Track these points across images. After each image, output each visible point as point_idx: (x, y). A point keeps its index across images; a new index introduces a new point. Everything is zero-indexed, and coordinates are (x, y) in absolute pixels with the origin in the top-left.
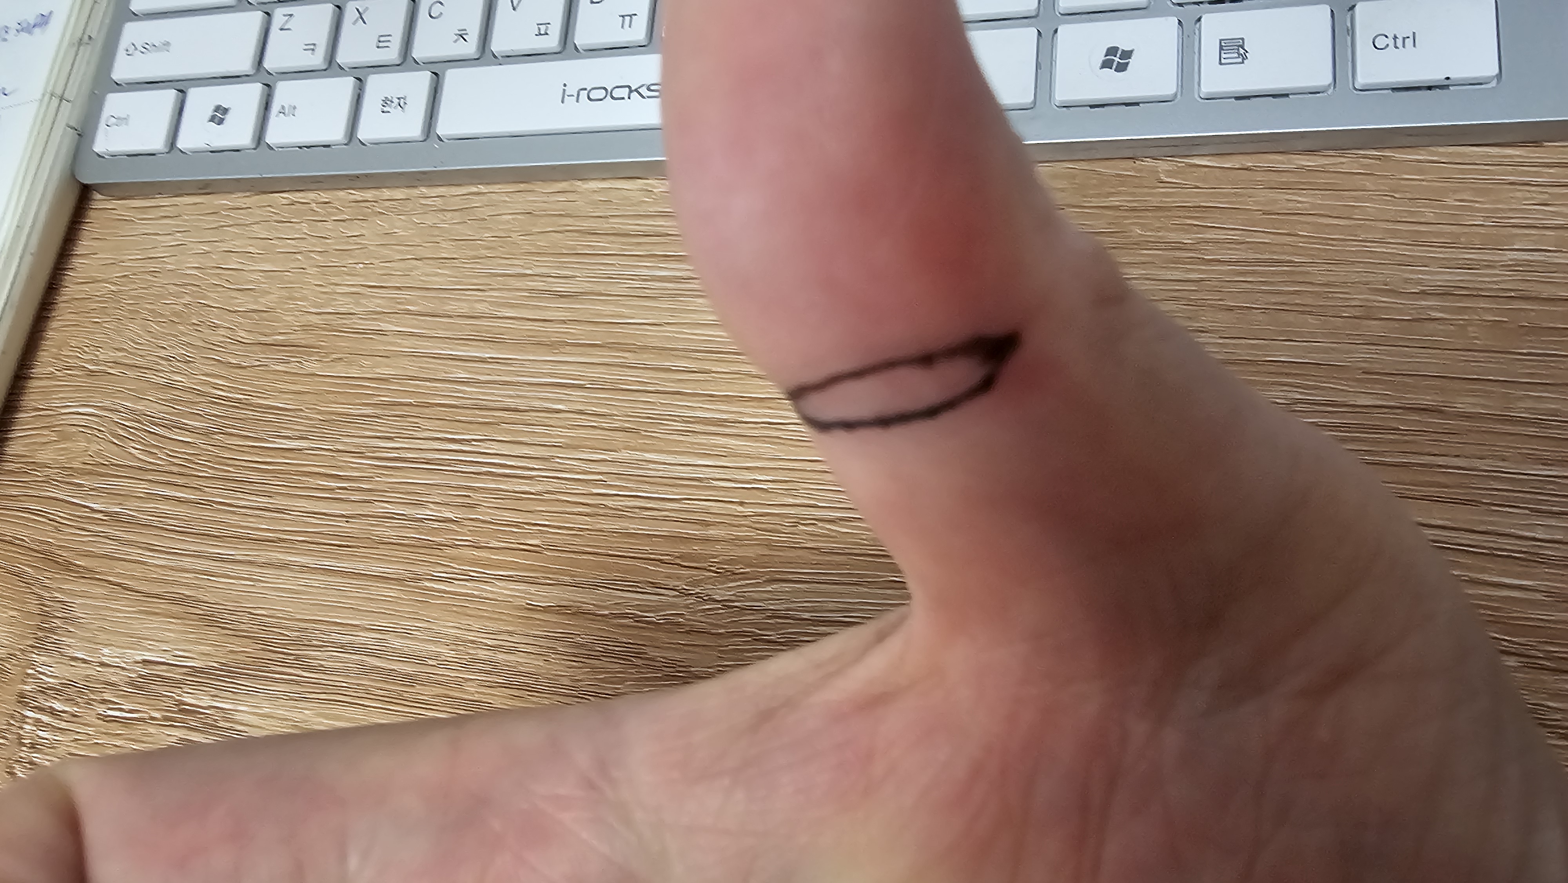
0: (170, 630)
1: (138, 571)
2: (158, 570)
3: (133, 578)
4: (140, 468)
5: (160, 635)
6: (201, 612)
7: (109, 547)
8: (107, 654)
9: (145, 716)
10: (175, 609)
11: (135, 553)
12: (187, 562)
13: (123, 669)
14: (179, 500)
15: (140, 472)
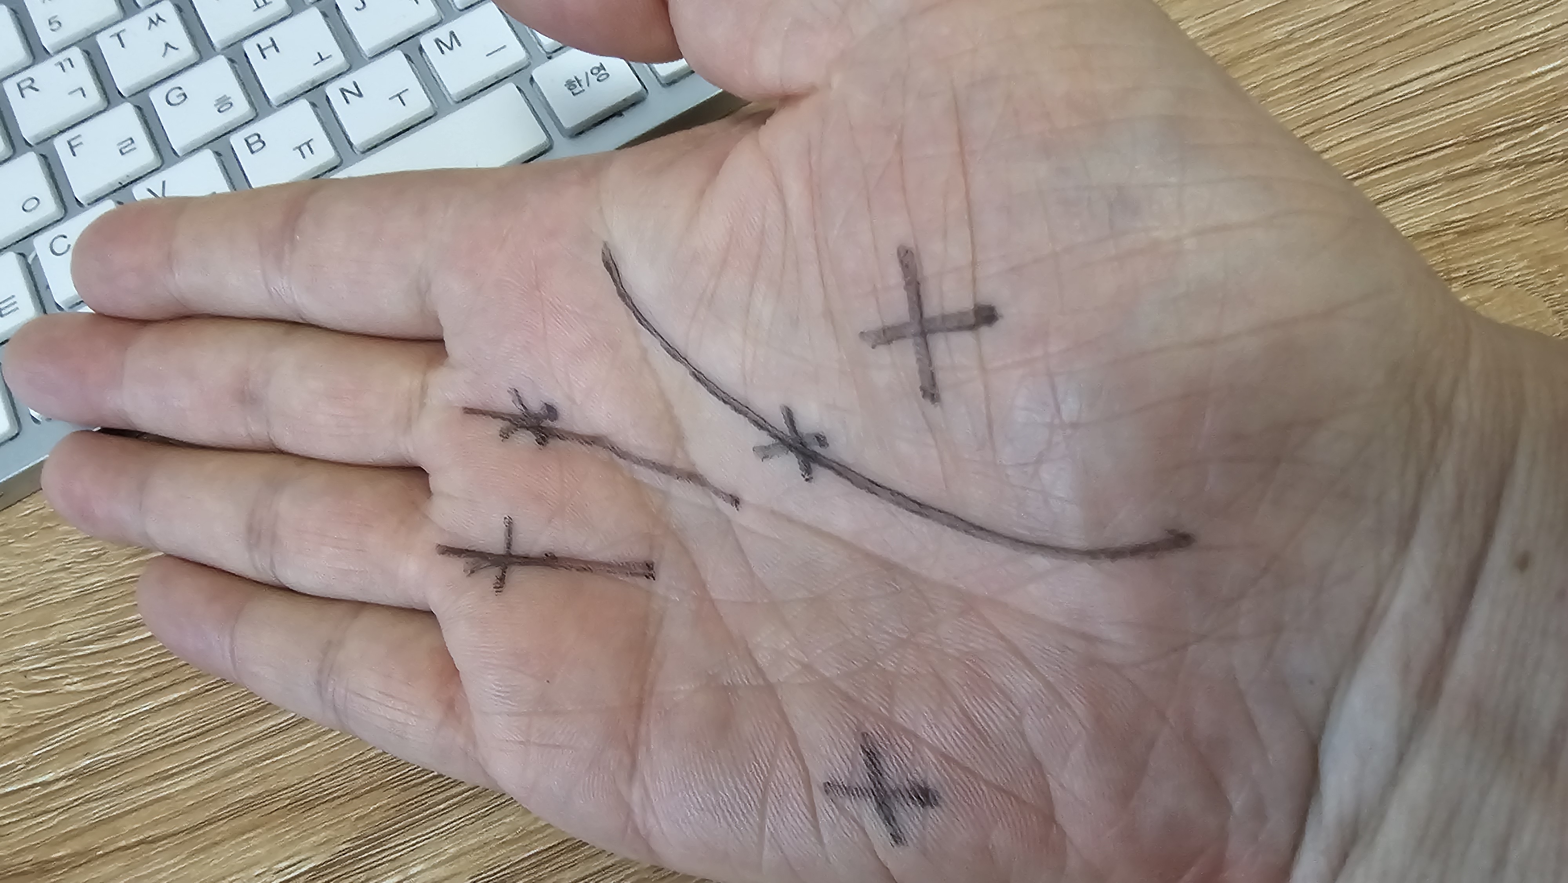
0: (255, 847)
1: (161, 811)
2: (194, 793)
3: (156, 823)
4: (94, 701)
5: (239, 862)
6: (288, 801)
7: (99, 810)
10: (246, 820)
11: (143, 795)
12: (230, 762)
14: (175, 703)
15: (94, 705)
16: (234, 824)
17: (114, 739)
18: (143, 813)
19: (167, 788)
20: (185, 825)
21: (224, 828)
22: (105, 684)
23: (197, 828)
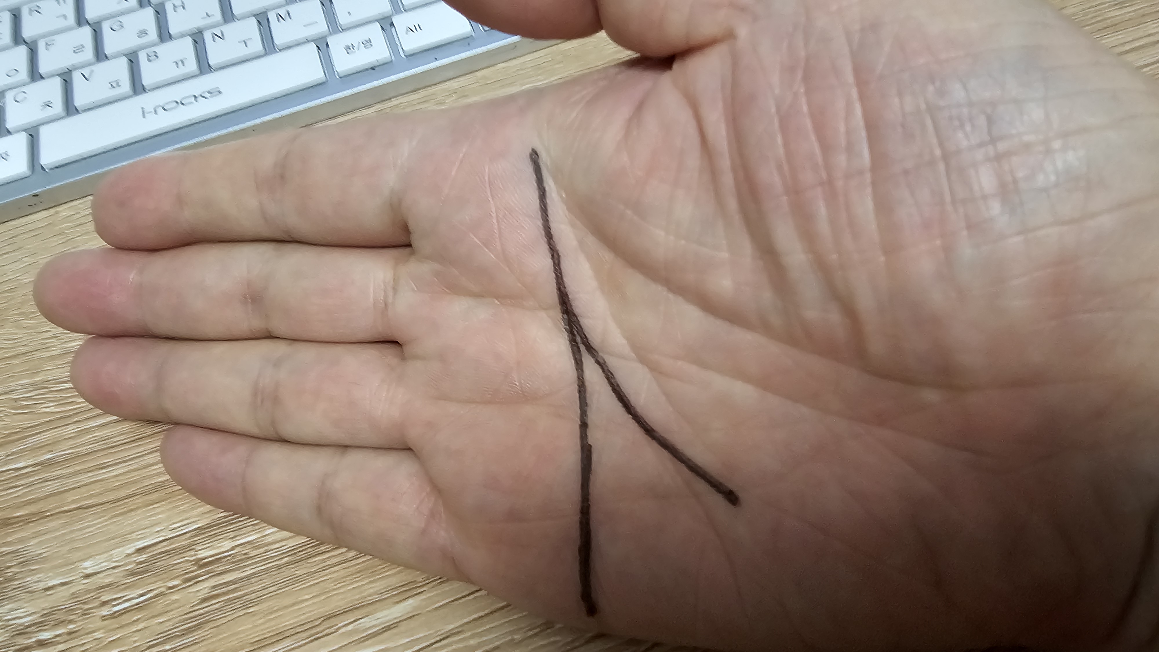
0: (158, 514)
1: (97, 489)
3: (92, 496)
4: (59, 418)
5: (146, 522)
8: (89, 566)
9: (163, 589)
10: (155, 496)
11: (85, 478)
13: (114, 568)
15: (60, 421)
16: (147, 498)
17: (71, 442)
18: (83, 489)
19: (103, 475)
20: (111, 498)
21: (139, 500)
22: (69, 408)
23: (119, 500)
